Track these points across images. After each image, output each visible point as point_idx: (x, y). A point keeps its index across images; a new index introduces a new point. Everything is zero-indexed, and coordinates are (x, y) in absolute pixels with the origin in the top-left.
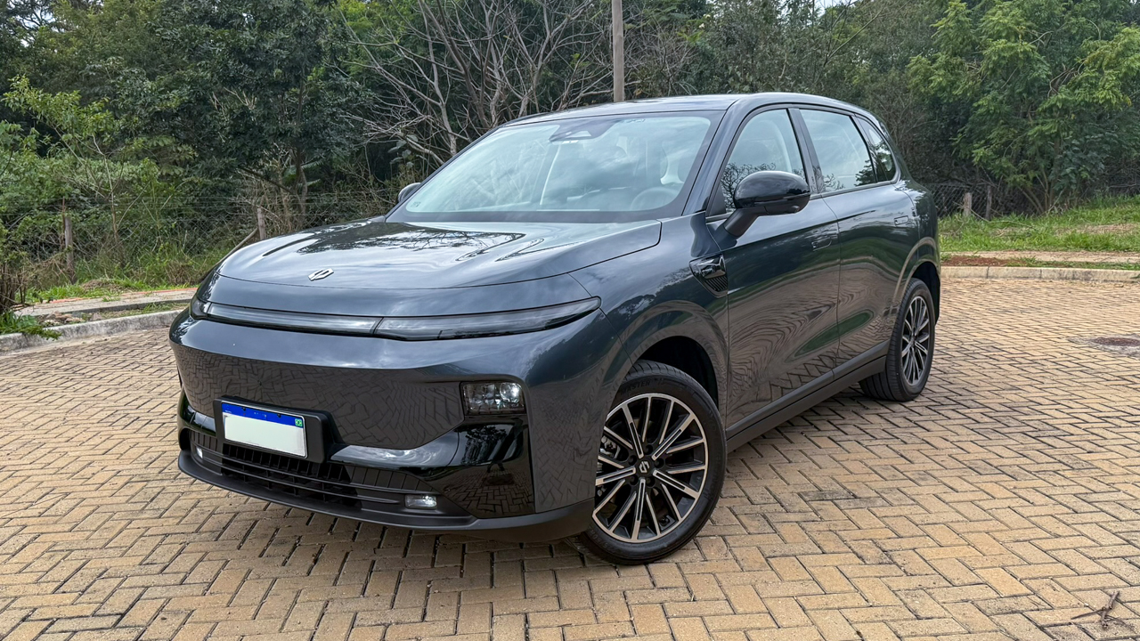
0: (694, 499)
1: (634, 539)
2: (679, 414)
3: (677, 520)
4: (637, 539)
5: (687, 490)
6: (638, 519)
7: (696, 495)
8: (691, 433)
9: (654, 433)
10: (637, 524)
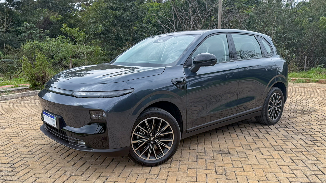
0: (169, 149)
1: (148, 159)
2: (164, 124)
3: (163, 155)
4: (149, 159)
5: (166, 146)
6: (149, 153)
7: (169, 148)
8: (168, 129)
9: (156, 129)
10: (149, 155)
